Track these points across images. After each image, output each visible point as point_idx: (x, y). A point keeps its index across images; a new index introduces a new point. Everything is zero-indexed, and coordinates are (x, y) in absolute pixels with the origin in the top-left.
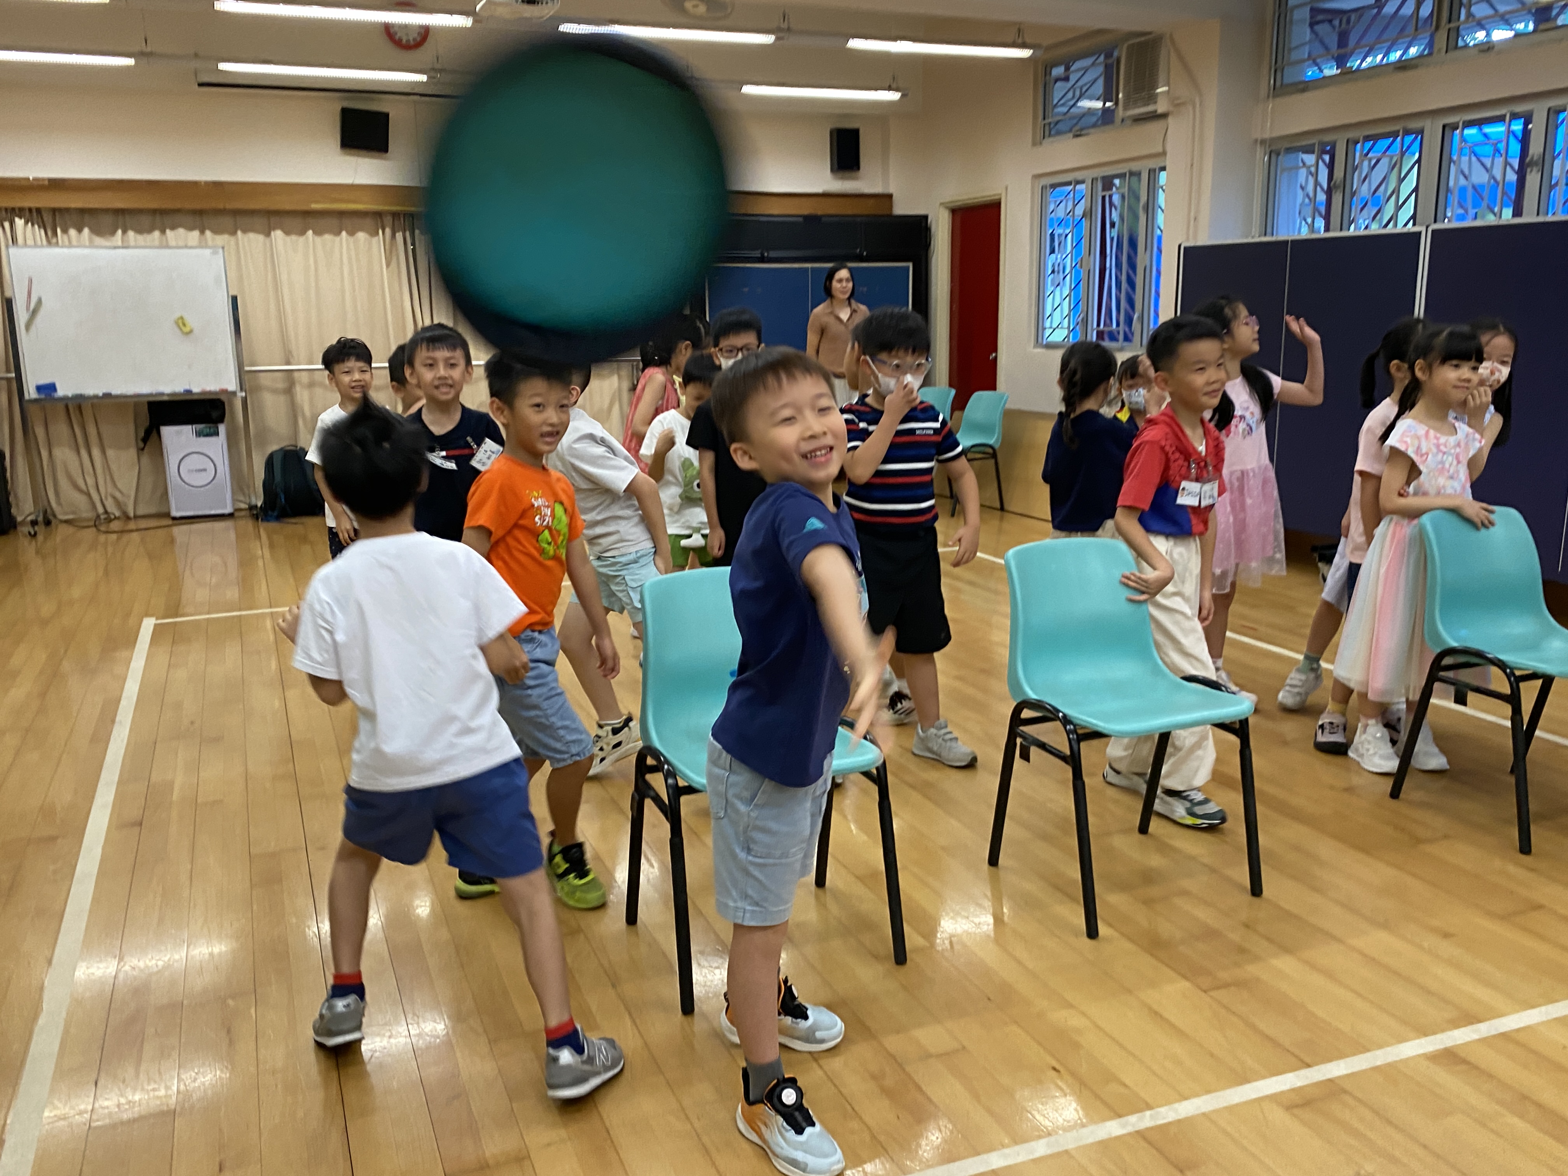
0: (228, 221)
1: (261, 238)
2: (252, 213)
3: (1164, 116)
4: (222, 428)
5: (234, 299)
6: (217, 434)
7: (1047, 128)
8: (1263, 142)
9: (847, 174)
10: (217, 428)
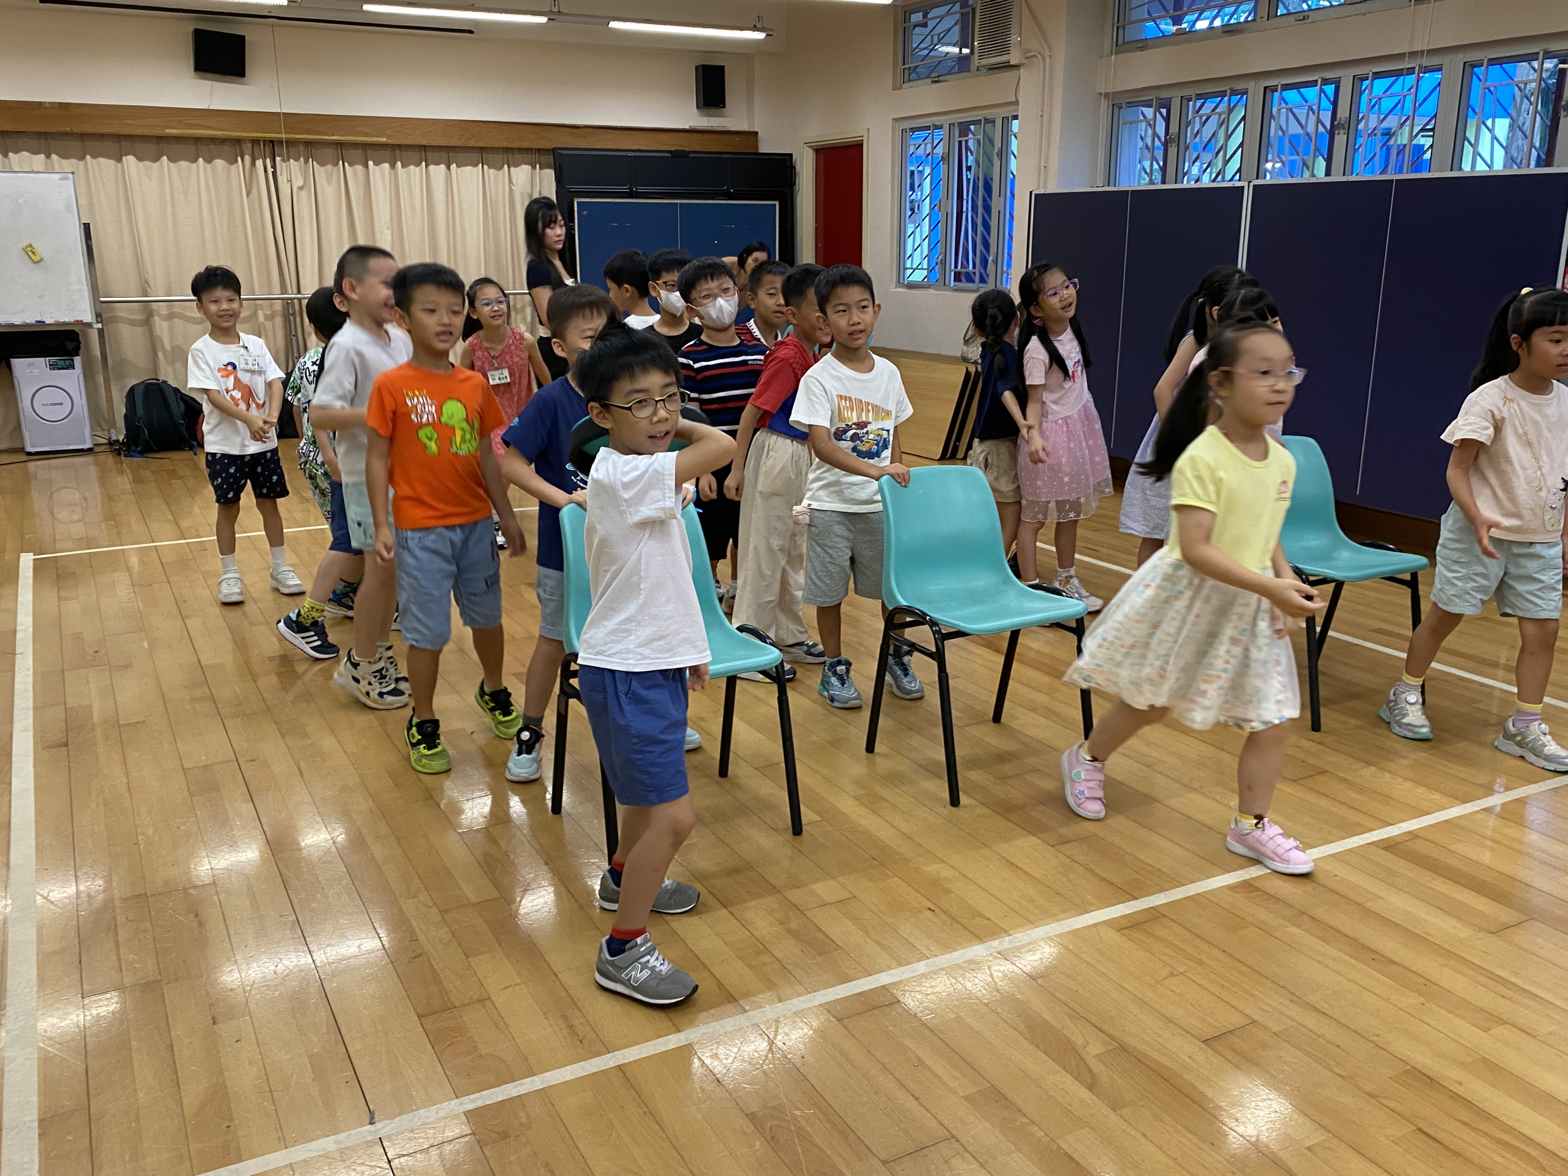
0: (75, 144)
1: (112, 162)
2: (102, 136)
3: (1016, 67)
4: (77, 360)
5: (87, 227)
6: (72, 367)
7: (907, 72)
8: (1107, 95)
9: (714, 111)
10: (72, 360)
